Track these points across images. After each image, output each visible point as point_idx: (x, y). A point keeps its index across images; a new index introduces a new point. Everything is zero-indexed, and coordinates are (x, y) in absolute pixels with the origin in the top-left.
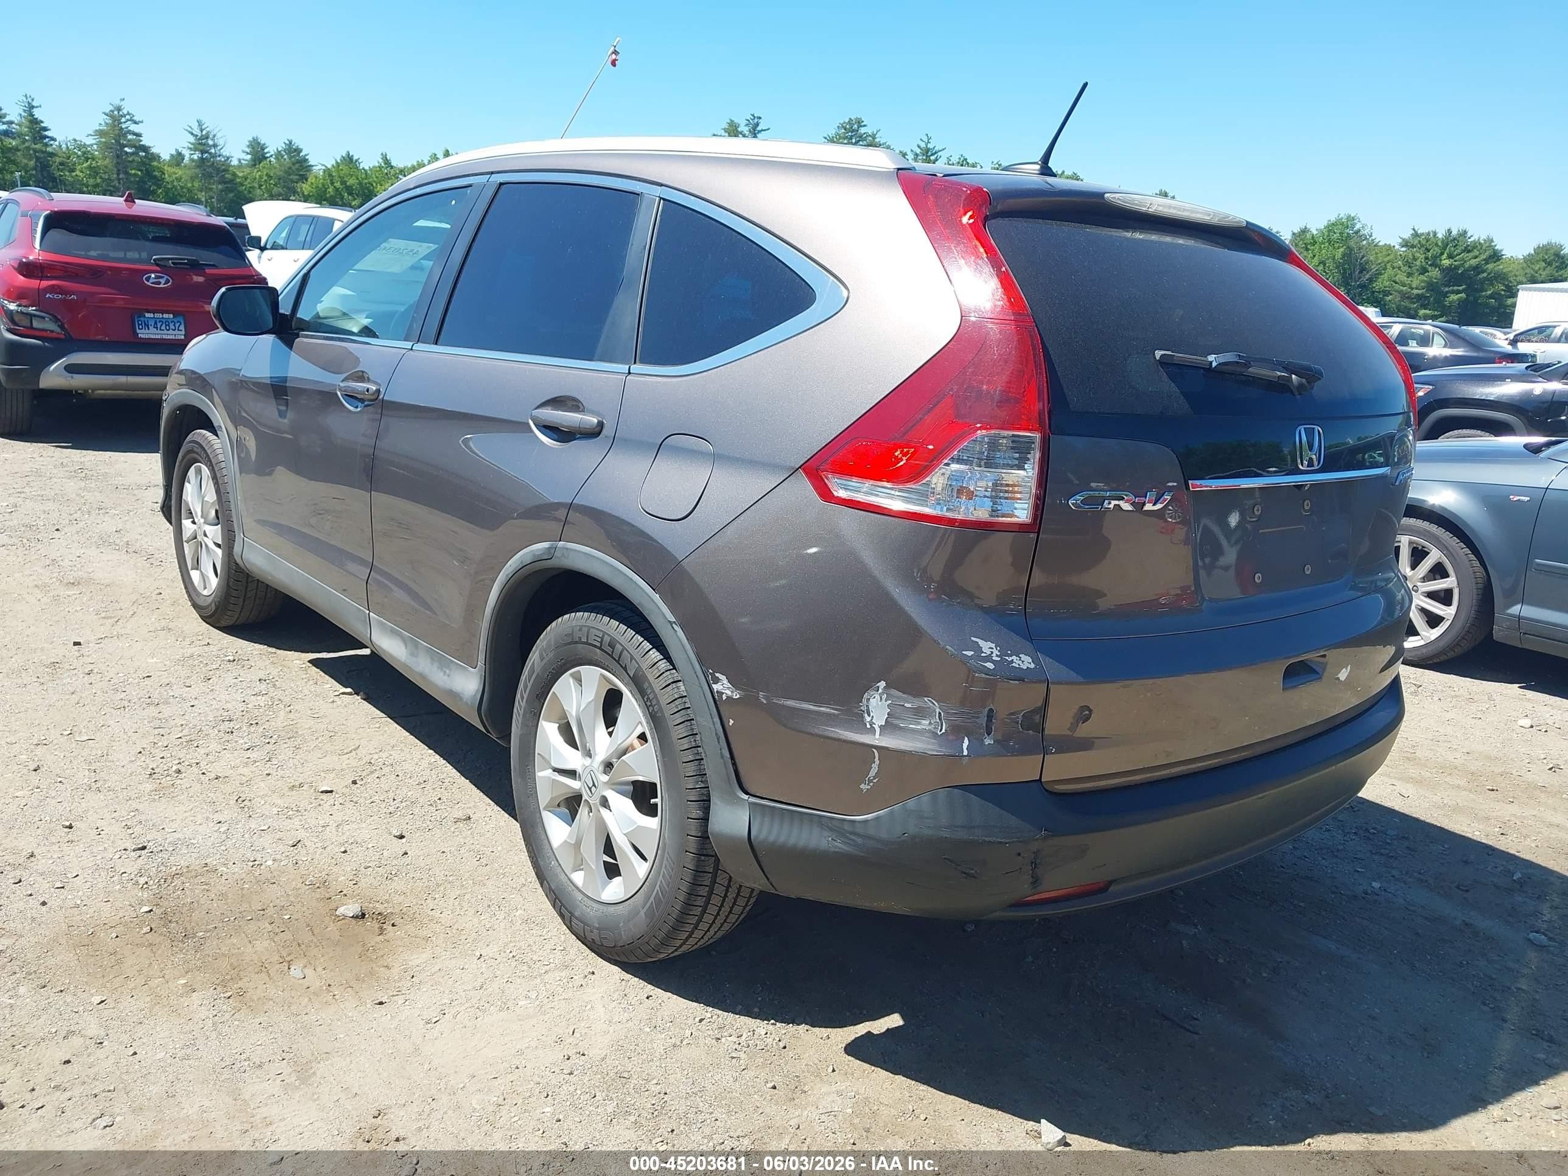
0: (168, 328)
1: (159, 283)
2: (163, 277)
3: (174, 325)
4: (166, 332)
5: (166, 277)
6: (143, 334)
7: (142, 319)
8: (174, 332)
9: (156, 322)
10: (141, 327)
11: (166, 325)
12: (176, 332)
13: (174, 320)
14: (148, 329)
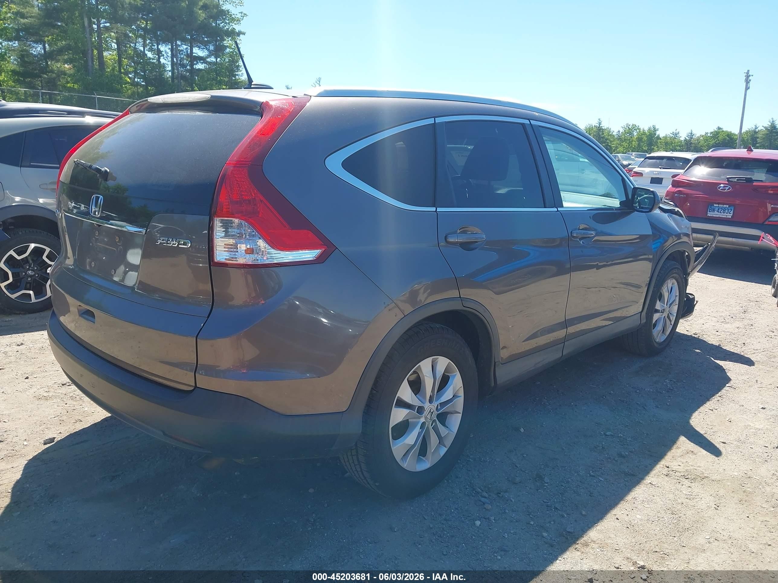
0: (724, 212)
1: (725, 189)
2: (728, 186)
3: (728, 211)
4: (723, 214)
5: (729, 186)
6: (710, 214)
7: (712, 207)
8: (727, 214)
9: (719, 208)
10: (710, 211)
11: (724, 210)
12: (728, 214)
13: (728, 208)
14: (714, 212)
